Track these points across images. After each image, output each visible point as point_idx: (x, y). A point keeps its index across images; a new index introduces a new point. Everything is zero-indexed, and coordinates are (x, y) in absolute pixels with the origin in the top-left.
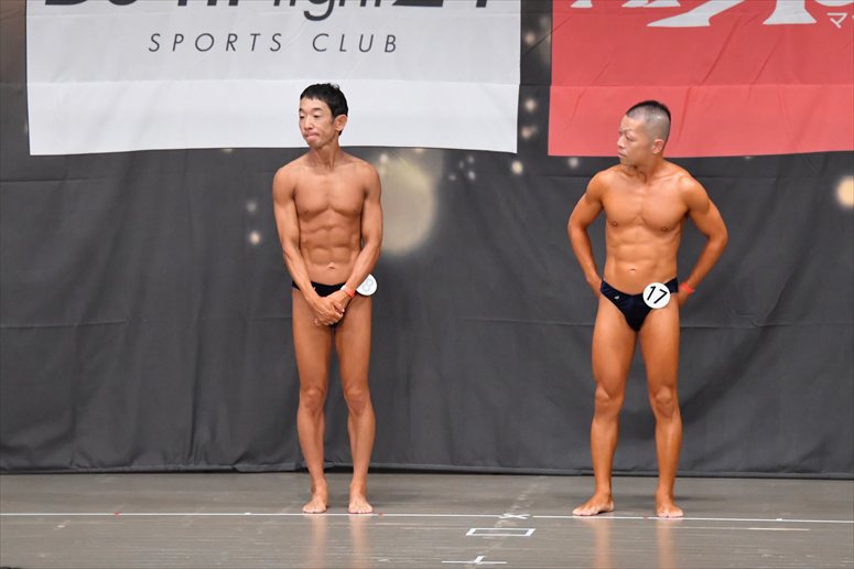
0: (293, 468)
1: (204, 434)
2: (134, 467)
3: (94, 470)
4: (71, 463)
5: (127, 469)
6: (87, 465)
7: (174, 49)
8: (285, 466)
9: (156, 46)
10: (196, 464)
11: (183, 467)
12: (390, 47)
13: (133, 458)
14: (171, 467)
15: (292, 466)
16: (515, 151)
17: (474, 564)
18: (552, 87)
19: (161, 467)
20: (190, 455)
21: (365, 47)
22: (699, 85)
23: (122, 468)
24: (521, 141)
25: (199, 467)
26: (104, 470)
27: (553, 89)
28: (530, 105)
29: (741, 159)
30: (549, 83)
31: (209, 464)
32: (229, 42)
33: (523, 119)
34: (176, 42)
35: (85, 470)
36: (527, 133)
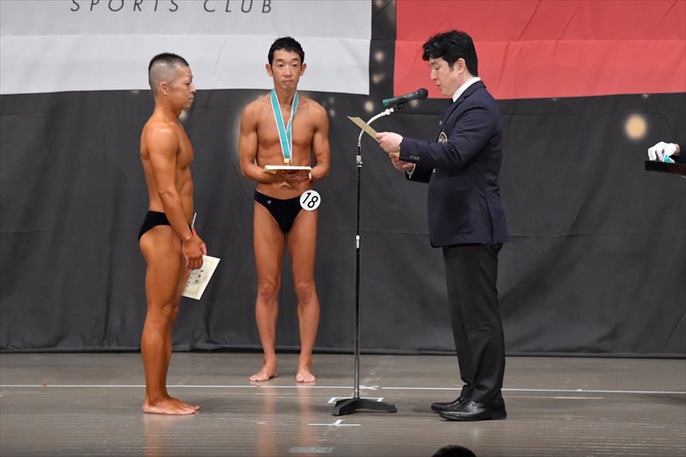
0: (188, 349)
1: (115, 322)
2: (59, 348)
3: (26, 350)
4: (8, 345)
5: (53, 349)
6: (21, 346)
7: (91, 9)
8: (181, 347)
9: (76, 7)
10: (109, 346)
11: (98, 348)
12: (266, 9)
13: (58, 340)
14: (89, 348)
15: (187, 347)
16: (368, 93)
17: (334, 427)
18: (397, 42)
19: (81, 348)
20: (104, 339)
21: (246, 8)
22: (517, 40)
23: (49, 348)
24: (372, 85)
25: (112, 348)
26: (35, 350)
27: (398, 43)
28: (379, 56)
29: (548, 101)
30: (395, 38)
31: (119, 345)
32: (136, 3)
33: (374, 67)
34: (93, 4)
35: (18, 350)
36: (376, 79)
